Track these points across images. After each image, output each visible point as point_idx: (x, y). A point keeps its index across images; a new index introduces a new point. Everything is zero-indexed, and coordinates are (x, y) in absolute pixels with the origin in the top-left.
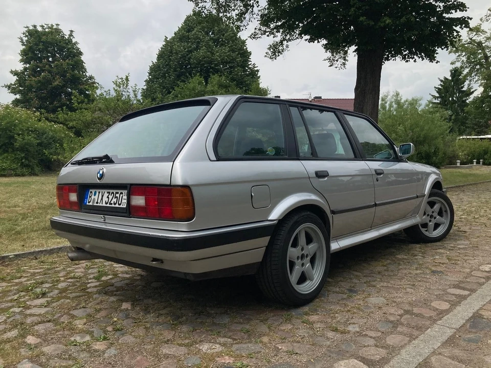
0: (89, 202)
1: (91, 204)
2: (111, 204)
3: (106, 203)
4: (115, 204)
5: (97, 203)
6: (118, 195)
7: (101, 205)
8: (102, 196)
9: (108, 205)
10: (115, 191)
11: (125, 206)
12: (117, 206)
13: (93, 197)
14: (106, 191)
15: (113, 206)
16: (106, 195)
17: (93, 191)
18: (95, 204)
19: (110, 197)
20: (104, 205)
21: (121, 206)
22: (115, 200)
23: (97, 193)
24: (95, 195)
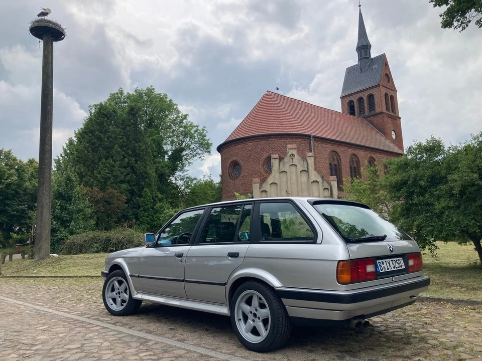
0: (382, 270)
1: (383, 271)
2: (397, 268)
3: (394, 268)
4: (399, 267)
5: (388, 269)
6: (398, 261)
7: (391, 270)
8: (389, 264)
9: (395, 269)
10: (395, 259)
11: (404, 267)
12: (400, 268)
13: (382, 265)
14: (390, 260)
15: (398, 269)
16: (391, 263)
17: (381, 261)
18: (387, 270)
19: (394, 263)
20: (393, 269)
21: (402, 268)
22: (397, 265)
23: (385, 263)
24: (383, 264)
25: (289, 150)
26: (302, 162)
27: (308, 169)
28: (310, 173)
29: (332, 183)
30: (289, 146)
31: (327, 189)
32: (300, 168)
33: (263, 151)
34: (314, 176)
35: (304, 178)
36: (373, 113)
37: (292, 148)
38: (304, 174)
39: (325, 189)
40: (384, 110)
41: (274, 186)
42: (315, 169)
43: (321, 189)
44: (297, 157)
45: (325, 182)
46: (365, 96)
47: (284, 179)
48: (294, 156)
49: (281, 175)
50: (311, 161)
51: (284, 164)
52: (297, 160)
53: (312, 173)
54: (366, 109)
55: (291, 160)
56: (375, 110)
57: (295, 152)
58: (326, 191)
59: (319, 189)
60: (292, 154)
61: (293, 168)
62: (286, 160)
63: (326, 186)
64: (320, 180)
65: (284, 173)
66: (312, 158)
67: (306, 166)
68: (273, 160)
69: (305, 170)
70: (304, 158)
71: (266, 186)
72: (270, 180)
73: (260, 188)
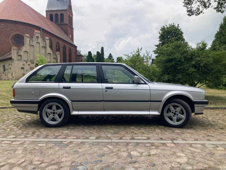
25: (36, 34)
26: (43, 42)
27: (46, 46)
28: (47, 48)
29: (57, 55)
30: (36, 31)
31: (55, 58)
32: (42, 45)
33: (12, 31)
34: (49, 50)
35: (43, 51)
36: (62, 23)
37: (37, 33)
38: (44, 48)
39: (54, 58)
40: (68, 23)
41: (26, 54)
42: (50, 47)
43: (52, 58)
44: (40, 38)
45: (54, 54)
46: (59, 14)
47: (32, 50)
48: (39, 37)
49: (31, 47)
50: (48, 42)
51: (32, 41)
52: (40, 40)
53: (48, 49)
54: (59, 20)
55: (37, 40)
56: (63, 22)
57: (39, 35)
58: (54, 59)
59: (51, 58)
60: (38, 36)
61: (38, 45)
62: (34, 39)
63: (55, 57)
64: (51, 53)
65: (32, 46)
66: (49, 41)
67: (45, 44)
68: (26, 37)
69: (44, 47)
70: (44, 40)
71: (21, 53)
72: (24, 49)
73: (17, 53)
